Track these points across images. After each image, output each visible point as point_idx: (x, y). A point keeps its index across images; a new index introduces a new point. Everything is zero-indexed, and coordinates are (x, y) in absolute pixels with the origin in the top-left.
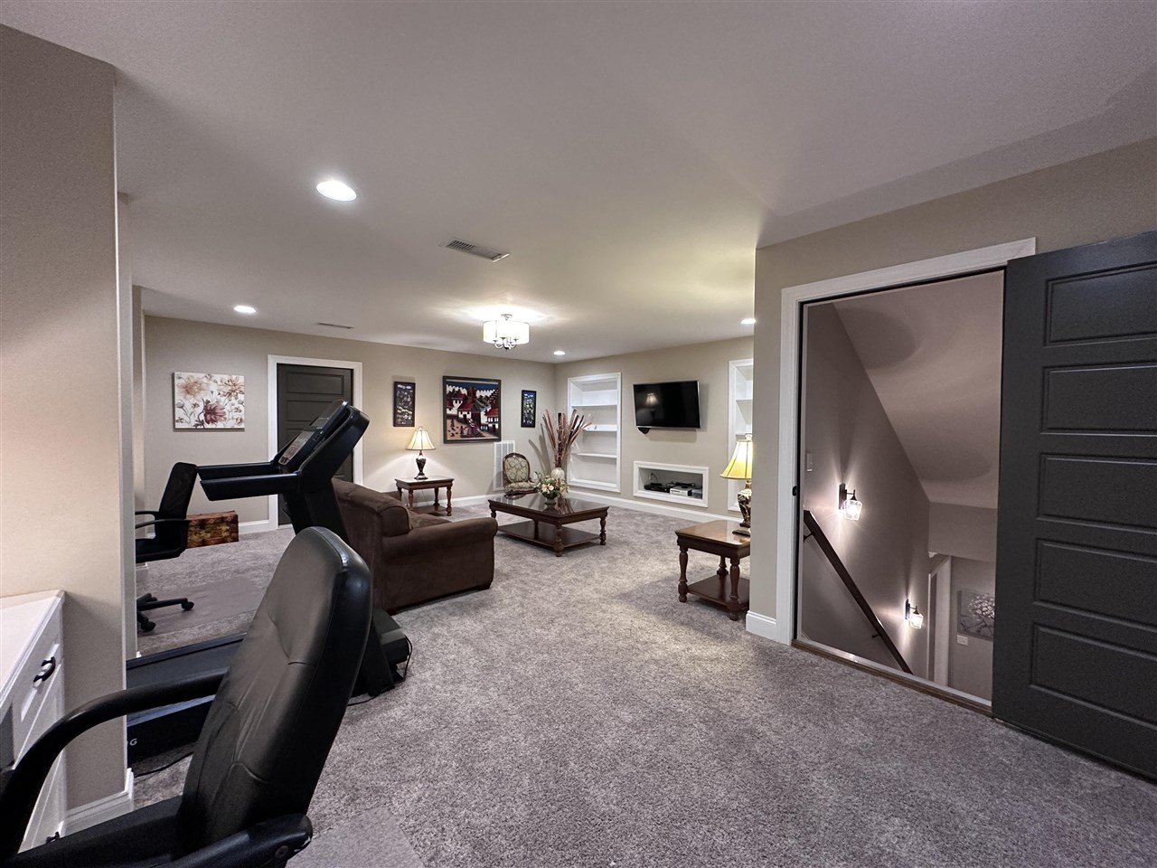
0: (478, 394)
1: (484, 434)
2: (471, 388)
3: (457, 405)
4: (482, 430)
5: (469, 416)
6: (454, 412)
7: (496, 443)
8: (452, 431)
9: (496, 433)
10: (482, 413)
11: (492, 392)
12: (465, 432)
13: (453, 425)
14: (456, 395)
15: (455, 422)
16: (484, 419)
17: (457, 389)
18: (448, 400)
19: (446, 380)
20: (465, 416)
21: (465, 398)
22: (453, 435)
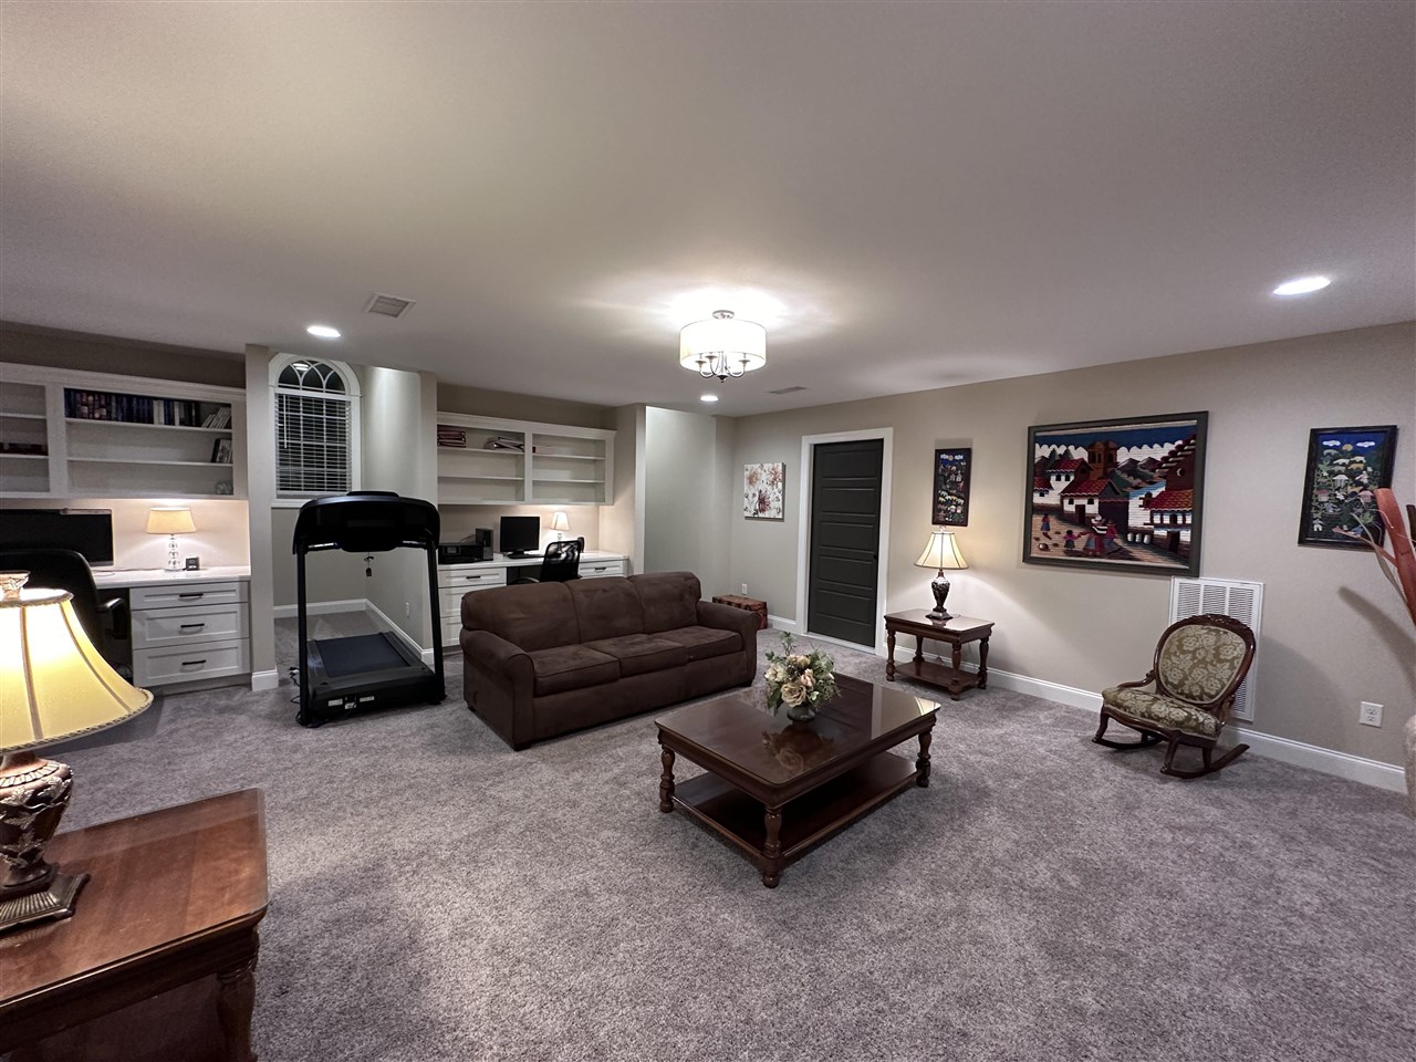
0: (1123, 456)
1: (1136, 553)
2: (1100, 445)
3: (1059, 485)
4: (1133, 543)
5: (1092, 509)
6: (1052, 499)
7: (1177, 581)
8: (1044, 540)
9: (1183, 557)
10: (1135, 504)
11: (1169, 447)
12: (1079, 545)
13: (1046, 527)
14: (1059, 464)
15: (1053, 521)
16: (1138, 516)
17: (1061, 450)
18: (1038, 476)
19: (1036, 436)
20: (1081, 509)
21: (1082, 468)
22: (1046, 548)
